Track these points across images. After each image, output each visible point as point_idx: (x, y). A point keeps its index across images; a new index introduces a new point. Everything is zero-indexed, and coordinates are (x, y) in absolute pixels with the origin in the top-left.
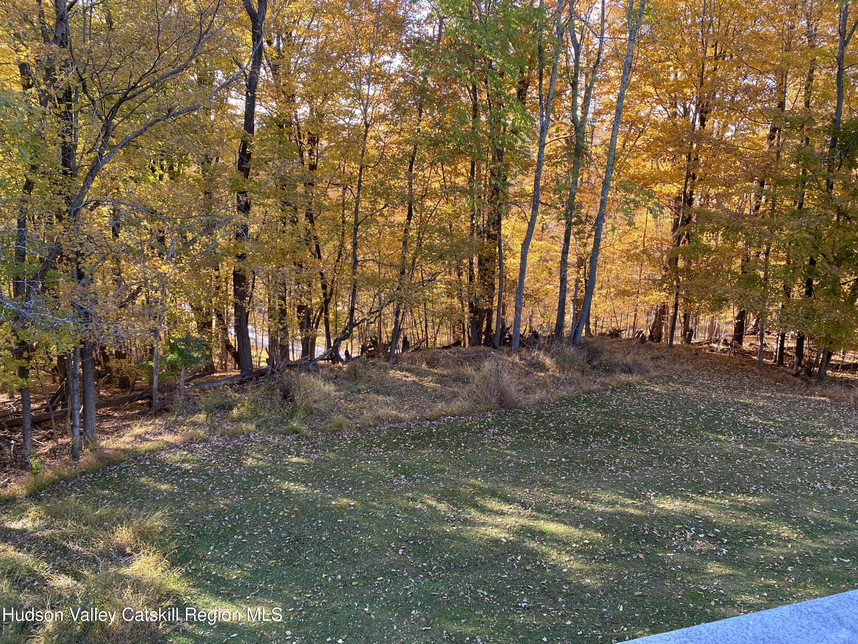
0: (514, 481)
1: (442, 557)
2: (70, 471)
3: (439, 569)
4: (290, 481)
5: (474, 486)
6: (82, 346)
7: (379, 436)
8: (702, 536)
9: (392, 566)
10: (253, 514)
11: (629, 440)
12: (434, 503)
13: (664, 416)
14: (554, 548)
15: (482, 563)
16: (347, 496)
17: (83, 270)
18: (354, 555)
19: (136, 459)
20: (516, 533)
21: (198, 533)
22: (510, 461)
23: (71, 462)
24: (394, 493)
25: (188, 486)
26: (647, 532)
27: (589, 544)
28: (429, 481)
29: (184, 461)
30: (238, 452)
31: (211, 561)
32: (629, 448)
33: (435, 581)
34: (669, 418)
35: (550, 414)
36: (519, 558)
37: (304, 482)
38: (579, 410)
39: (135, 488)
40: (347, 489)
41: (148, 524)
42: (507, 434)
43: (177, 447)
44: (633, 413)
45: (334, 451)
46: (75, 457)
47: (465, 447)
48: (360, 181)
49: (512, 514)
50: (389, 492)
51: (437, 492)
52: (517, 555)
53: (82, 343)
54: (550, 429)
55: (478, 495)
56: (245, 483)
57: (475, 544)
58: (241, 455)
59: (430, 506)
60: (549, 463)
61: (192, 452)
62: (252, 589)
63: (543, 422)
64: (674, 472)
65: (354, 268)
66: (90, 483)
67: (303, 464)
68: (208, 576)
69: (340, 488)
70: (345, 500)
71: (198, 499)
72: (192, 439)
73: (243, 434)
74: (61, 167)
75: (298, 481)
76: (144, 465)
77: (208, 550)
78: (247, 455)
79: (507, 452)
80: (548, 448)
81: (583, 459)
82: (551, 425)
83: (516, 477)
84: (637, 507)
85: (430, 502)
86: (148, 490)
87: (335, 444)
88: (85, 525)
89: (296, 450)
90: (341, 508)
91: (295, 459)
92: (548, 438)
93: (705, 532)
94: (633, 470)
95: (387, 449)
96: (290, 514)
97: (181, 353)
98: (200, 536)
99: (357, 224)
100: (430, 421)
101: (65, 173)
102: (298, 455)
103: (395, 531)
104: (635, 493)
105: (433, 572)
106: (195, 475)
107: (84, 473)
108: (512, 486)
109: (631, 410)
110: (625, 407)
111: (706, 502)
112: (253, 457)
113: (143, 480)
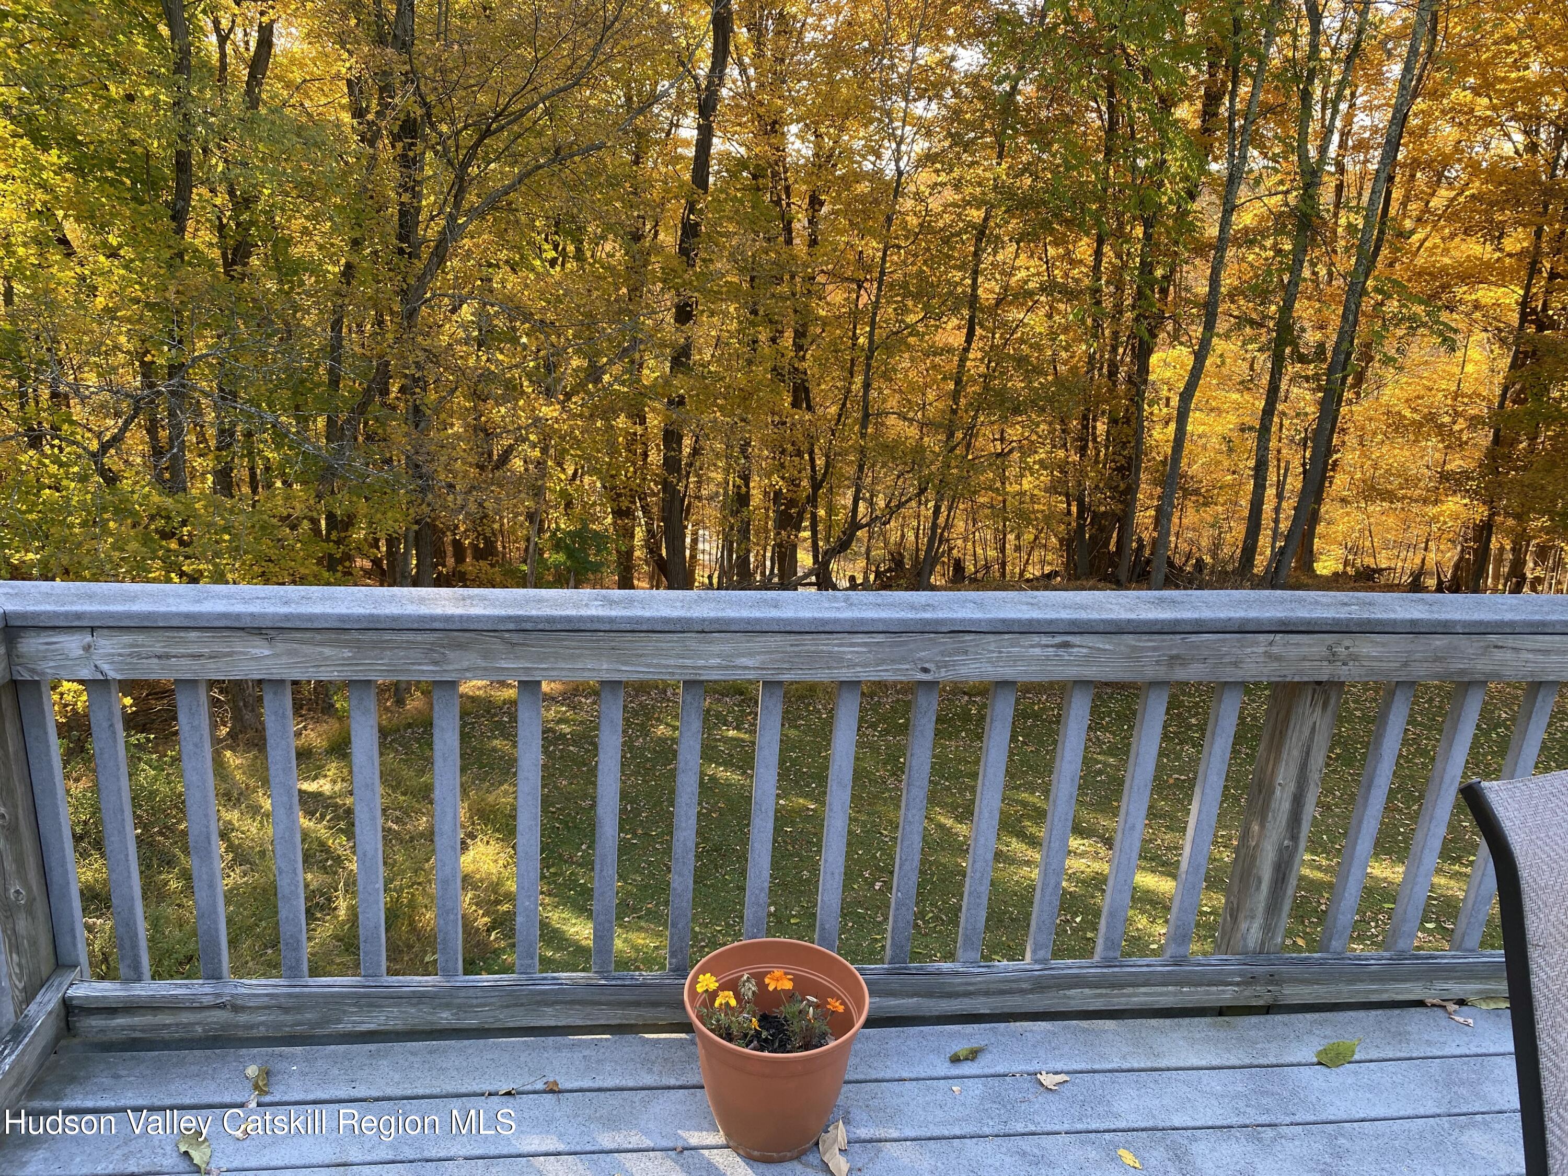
0: (1099, 803)
1: (944, 902)
2: (390, 720)
3: (936, 918)
4: (718, 764)
5: (1024, 804)
6: (416, 527)
7: (875, 711)
8: (1430, 926)
9: (860, 904)
10: (655, 806)
11: (1336, 760)
12: (949, 822)
13: (1421, 724)
14: (1143, 912)
15: (1012, 920)
16: (807, 796)
17: (423, 408)
18: (801, 880)
19: (488, 712)
20: (1083, 882)
21: (566, 823)
22: (1100, 772)
23: (393, 708)
24: (885, 800)
25: (561, 757)
26: (1323, 907)
27: (1211, 913)
28: (948, 789)
29: (560, 721)
30: (645, 715)
31: (580, 865)
32: (1334, 771)
33: (926, 935)
34: (1430, 729)
35: (1197, 703)
36: (1078, 920)
37: (740, 768)
38: (1254, 701)
39: (482, 753)
40: (808, 786)
41: (491, 798)
42: (1105, 729)
43: (553, 699)
44: (1358, 713)
45: (797, 727)
46: (400, 702)
47: (1024, 743)
48: (882, 273)
49: (1082, 855)
50: (875, 797)
51: (959, 806)
52: (1076, 915)
53: (417, 522)
54: (1190, 727)
55: (1030, 818)
56: (648, 760)
57: (1005, 890)
58: (649, 719)
59: (941, 826)
60: (1171, 781)
61: (574, 708)
62: (635, 910)
63: (1179, 715)
64: (1410, 819)
65: (864, 426)
66: (417, 740)
67: (743, 740)
68: (572, 882)
69: (797, 782)
70: (801, 801)
71: (575, 776)
72: (576, 689)
73: (657, 688)
74: (395, 241)
75: (732, 765)
76: (500, 722)
77: (578, 850)
78: (658, 719)
79: (1100, 757)
80: (1178, 758)
81: (1238, 781)
82: (1193, 721)
83: (1106, 797)
84: (1319, 868)
85: (943, 820)
86: (501, 758)
87: (800, 717)
88: (404, 794)
89: (736, 719)
90: (793, 810)
91: (732, 733)
92: (1181, 743)
93: (1437, 921)
94: (1329, 808)
95: (887, 732)
96: (710, 812)
97: (570, 554)
98: (568, 828)
99: (872, 349)
100: (970, 696)
101: (401, 251)
102: (738, 728)
103: (874, 855)
104: (1322, 844)
105: (926, 922)
106: (575, 743)
107: (410, 725)
108: (1095, 811)
109: (1356, 709)
110: (1346, 702)
111: (1458, 873)
112: (667, 724)
113: (496, 742)
